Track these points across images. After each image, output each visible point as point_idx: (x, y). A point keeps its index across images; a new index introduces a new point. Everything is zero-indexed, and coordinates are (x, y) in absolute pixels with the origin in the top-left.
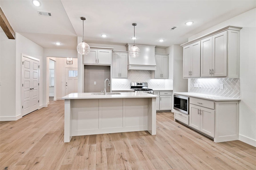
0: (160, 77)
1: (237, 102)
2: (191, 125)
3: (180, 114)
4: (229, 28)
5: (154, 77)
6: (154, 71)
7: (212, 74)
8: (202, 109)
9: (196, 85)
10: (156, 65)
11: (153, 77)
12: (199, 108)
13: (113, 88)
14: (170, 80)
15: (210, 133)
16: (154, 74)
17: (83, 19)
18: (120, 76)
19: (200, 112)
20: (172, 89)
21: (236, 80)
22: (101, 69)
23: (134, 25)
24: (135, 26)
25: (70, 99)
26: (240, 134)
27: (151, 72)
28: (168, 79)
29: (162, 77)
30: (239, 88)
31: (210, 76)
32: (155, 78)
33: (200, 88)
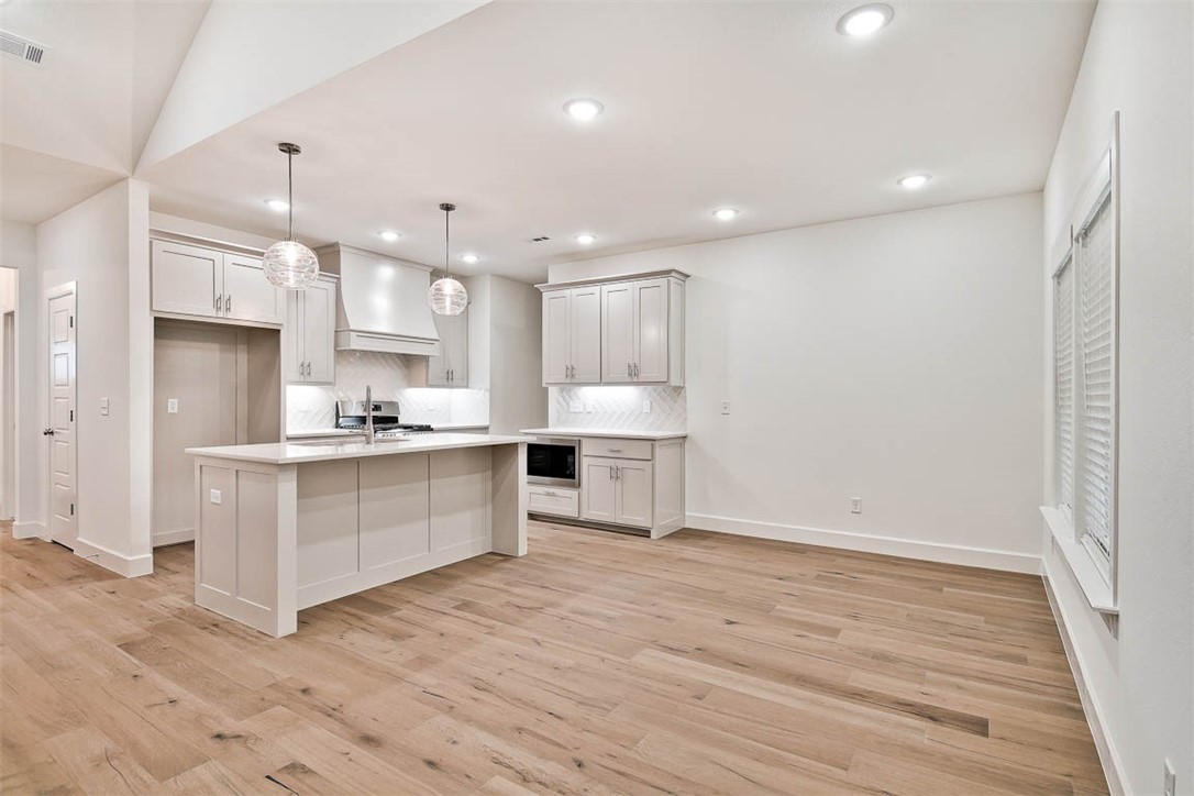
0: (445, 383)
1: (681, 441)
2: (586, 515)
3: (548, 494)
4: (673, 274)
5: (427, 380)
6: (425, 359)
7: (633, 376)
8: (620, 463)
9: (576, 406)
10: (437, 338)
11: (424, 381)
12: (612, 462)
13: (291, 427)
14: (474, 391)
15: (640, 521)
16: (425, 371)
17: (289, 149)
18: (306, 375)
19: (616, 474)
20: (486, 423)
21: (678, 390)
22: (206, 340)
23: (448, 208)
24: (450, 213)
25: (298, 463)
26: (687, 513)
27: (407, 361)
28: (467, 387)
29: (449, 380)
30: (685, 410)
31: (629, 380)
32: (430, 383)
33: (590, 413)
